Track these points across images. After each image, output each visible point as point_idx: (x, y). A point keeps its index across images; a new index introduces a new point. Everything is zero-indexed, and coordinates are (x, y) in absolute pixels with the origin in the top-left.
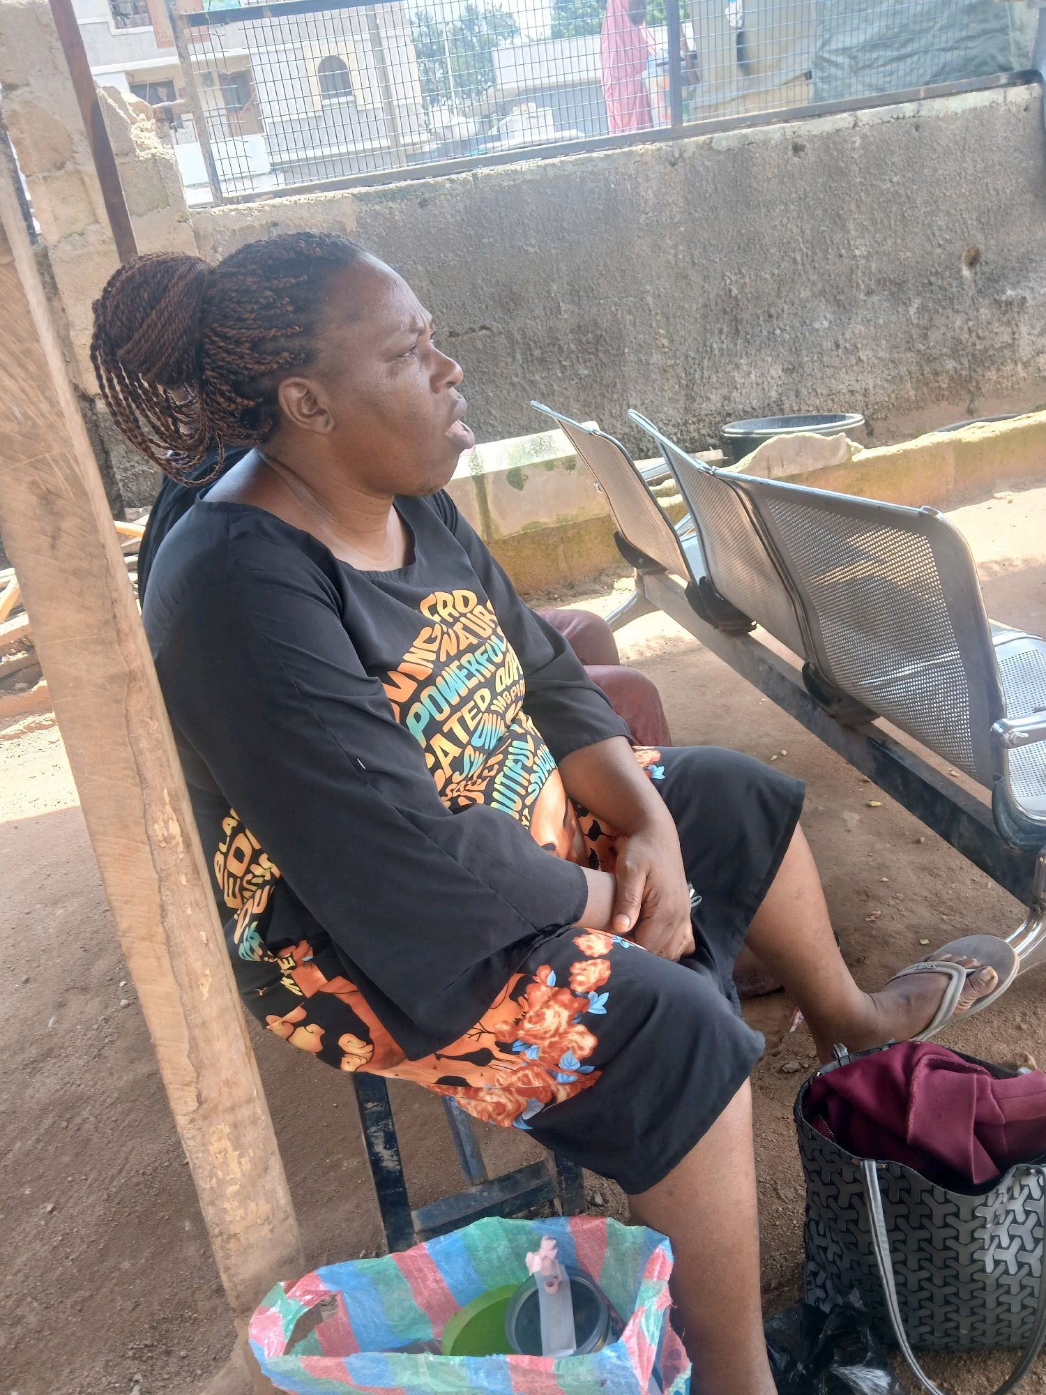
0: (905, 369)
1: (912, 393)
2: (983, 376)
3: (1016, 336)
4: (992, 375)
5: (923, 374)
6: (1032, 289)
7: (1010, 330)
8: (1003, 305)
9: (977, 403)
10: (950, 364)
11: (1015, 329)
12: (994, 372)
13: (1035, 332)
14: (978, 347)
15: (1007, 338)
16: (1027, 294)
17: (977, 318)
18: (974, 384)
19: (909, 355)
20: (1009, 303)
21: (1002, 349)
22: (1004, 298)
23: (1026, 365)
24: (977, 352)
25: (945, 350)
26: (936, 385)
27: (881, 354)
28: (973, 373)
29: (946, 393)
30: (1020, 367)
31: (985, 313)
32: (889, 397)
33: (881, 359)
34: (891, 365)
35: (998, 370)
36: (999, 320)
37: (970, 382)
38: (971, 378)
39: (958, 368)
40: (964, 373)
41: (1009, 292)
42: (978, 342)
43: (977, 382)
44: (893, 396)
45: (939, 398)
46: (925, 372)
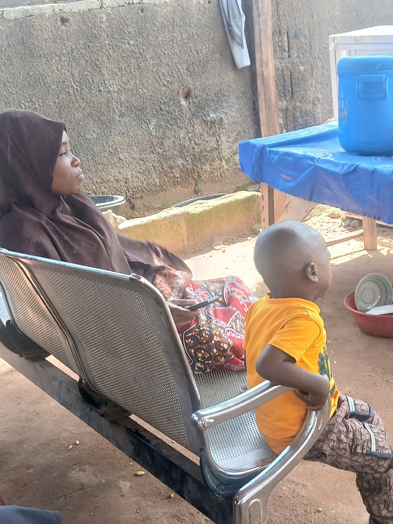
0: (151, 165)
1: (157, 180)
2: (201, 168)
3: (220, 143)
4: (207, 167)
5: (163, 168)
6: (226, 113)
7: (215, 139)
8: (209, 123)
9: (199, 186)
10: (180, 162)
11: (218, 138)
12: (208, 166)
13: (231, 140)
14: (196, 150)
15: (213, 144)
16: (223, 116)
17: (193, 131)
18: (196, 174)
19: (152, 156)
20: (213, 122)
21: (211, 151)
22: (209, 119)
23: (228, 161)
24: (196, 153)
25: (175, 152)
26: (172, 175)
27: (134, 155)
28: (195, 167)
29: (179, 180)
30: (224, 163)
31: (198, 129)
32: (142, 183)
33: (134, 158)
34: (141, 163)
35: (211, 165)
36: (207, 132)
37: (194, 173)
38: (194, 170)
39: (185, 164)
40: (189, 167)
41: (212, 115)
42: (196, 147)
43: (198, 173)
44: (145, 182)
45: (175, 183)
46: (164, 167)
